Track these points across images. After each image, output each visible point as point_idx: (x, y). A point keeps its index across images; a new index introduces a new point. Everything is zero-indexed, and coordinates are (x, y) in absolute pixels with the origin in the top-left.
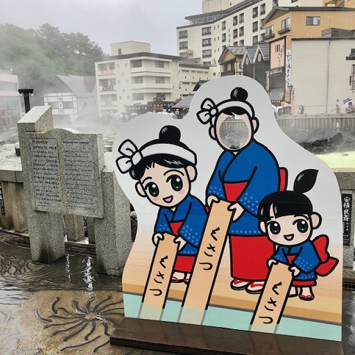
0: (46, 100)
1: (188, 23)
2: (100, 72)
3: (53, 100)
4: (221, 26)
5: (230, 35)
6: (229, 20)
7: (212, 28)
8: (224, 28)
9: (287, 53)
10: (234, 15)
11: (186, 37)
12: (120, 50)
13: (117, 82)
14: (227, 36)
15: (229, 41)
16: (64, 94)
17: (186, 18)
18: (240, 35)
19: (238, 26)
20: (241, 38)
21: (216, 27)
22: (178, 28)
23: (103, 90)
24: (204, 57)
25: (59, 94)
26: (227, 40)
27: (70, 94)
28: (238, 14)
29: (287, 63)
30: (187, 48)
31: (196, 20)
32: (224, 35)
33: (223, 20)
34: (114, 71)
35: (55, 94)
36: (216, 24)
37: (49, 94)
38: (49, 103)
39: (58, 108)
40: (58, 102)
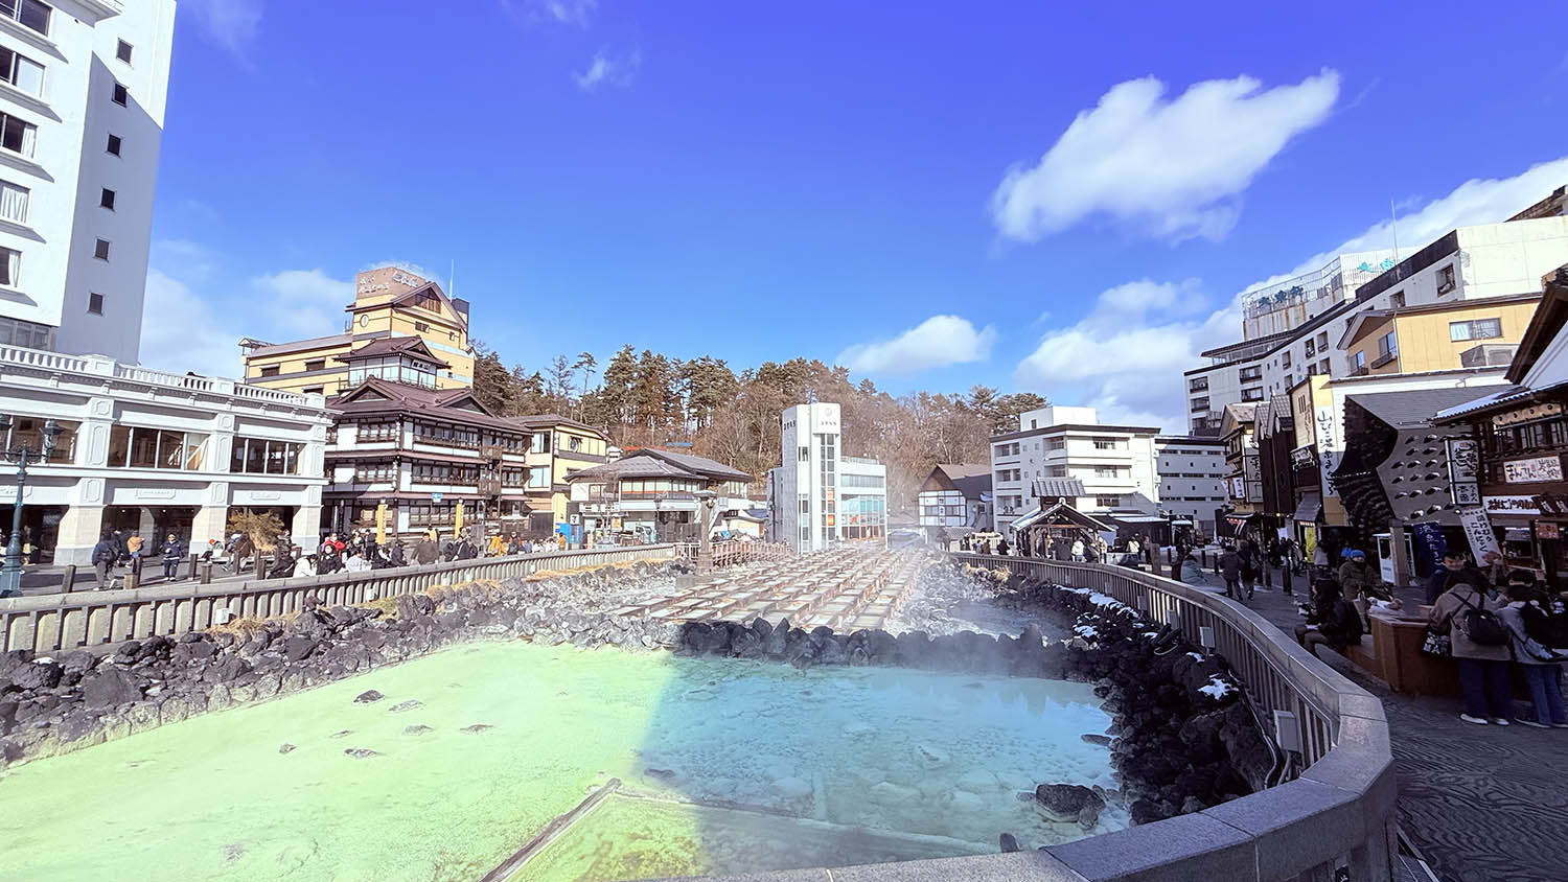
0: (921, 502)
1: (1208, 362)
2: (999, 459)
3: (932, 502)
4: (1281, 364)
5: (1300, 378)
6: (1297, 348)
8: (1288, 365)
9: (1317, 415)
10: (1307, 337)
11: (1206, 388)
13: (1021, 476)
14: (1295, 379)
16: (948, 493)
19: (1317, 358)
21: (1272, 364)
22: (1186, 374)
25: (941, 494)
27: (956, 493)
28: (1314, 335)
29: (1322, 436)
30: (1209, 408)
31: (1227, 355)
32: (1290, 377)
33: (1285, 350)
34: (1019, 457)
35: (935, 494)
36: (1270, 359)
37: (927, 494)
38: (926, 506)
39: (938, 516)
40: (938, 506)
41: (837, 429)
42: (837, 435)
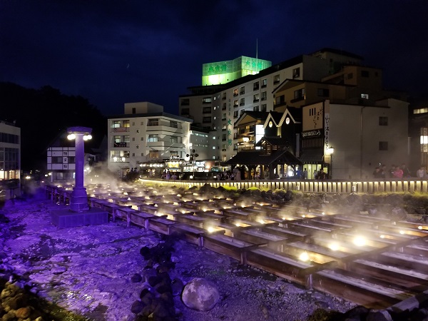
0: (49, 154)
3: (58, 154)
5: (230, 105)
6: (230, 92)
8: (224, 99)
9: (325, 116)
10: (235, 88)
11: (188, 104)
12: (134, 110)
13: (131, 140)
14: (227, 105)
15: (230, 110)
16: (70, 149)
17: (188, 88)
18: (240, 105)
19: (239, 98)
20: (242, 108)
25: (65, 149)
26: (227, 109)
29: (326, 126)
30: (188, 114)
33: (224, 92)
35: (61, 149)
37: (54, 149)
38: (53, 157)
39: (62, 163)
40: (62, 157)
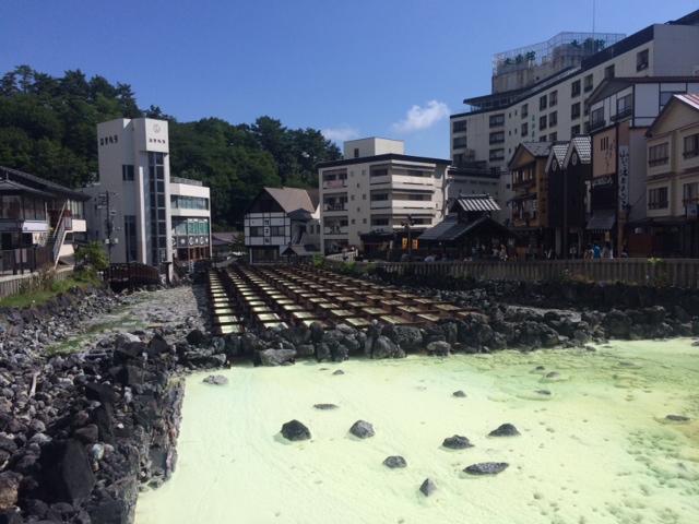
0: (246, 223)
2: (326, 183)
3: (258, 223)
4: (519, 113)
5: (534, 126)
6: (534, 102)
7: (507, 116)
8: (525, 115)
9: (620, 151)
10: (542, 94)
11: (465, 129)
12: (356, 151)
13: (349, 198)
14: (530, 127)
15: (533, 135)
16: (273, 215)
17: (466, 102)
18: (551, 125)
19: (548, 111)
20: (553, 130)
21: (513, 114)
22: (452, 117)
23: (329, 209)
24: (491, 160)
25: (267, 215)
26: (530, 133)
27: (281, 214)
28: (547, 93)
29: (621, 168)
30: (465, 146)
31: (481, 104)
32: (525, 125)
33: (523, 103)
34: (346, 182)
35: (260, 215)
36: (511, 110)
37: (252, 215)
38: (251, 228)
39: (263, 236)
40: (263, 227)
41: (165, 148)
42: (166, 154)
